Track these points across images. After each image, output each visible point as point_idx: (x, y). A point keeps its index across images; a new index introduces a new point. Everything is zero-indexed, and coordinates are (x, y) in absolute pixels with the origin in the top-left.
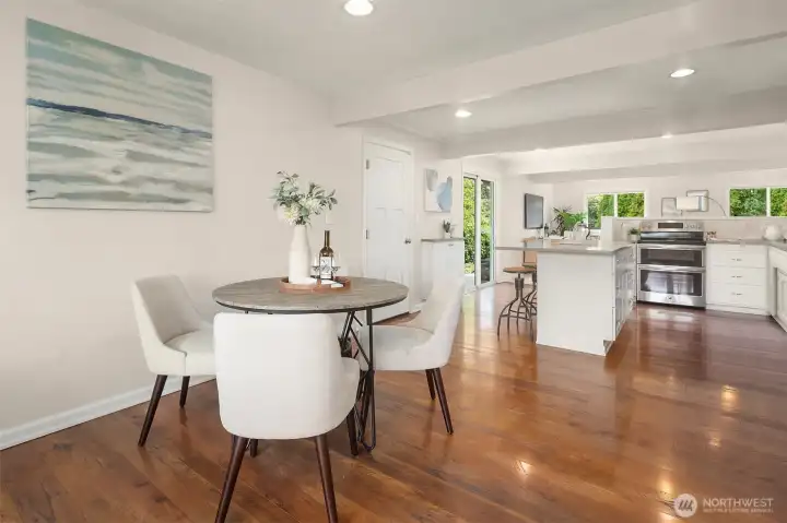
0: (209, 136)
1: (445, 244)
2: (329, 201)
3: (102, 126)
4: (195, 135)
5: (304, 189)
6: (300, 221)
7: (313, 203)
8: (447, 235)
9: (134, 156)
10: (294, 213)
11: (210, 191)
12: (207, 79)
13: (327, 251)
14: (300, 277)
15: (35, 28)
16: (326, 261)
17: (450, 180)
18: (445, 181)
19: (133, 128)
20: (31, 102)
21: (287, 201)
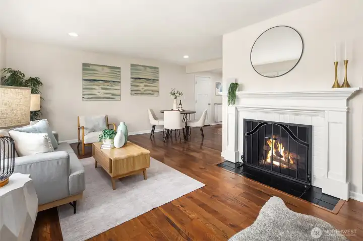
0: (158, 80)
3: (141, 81)
4: (155, 80)
5: (176, 92)
6: (175, 98)
7: (177, 95)
9: (146, 86)
10: (174, 96)
11: (158, 92)
12: (157, 68)
13: (180, 104)
14: (175, 108)
15: (132, 65)
16: (180, 106)
19: (145, 80)
20: (131, 78)
21: (173, 94)
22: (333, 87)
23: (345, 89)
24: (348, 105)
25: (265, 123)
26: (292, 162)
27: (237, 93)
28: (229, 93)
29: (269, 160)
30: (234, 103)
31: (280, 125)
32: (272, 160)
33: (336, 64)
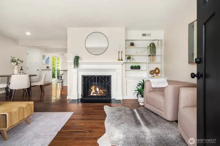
1: (47, 71)
2: (22, 62)
5: (17, 60)
6: (17, 65)
7: (19, 62)
8: (48, 69)
10: (15, 63)
13: (22, 69)
14: (16, 73)
16: (22, 71)
17: (49, 57)
18: (47, 58)
21: (14, 61)
22: (118, 60)
23: (122, 61)
24: (122, 67)
25: (93, 76)
26: (102, 93)
27: (79, 61)
28: (75, 61)
29: (92, 94)
30: (78, 67)
31: (100, 76)
32: (93, 94)
33: (119, 52)
